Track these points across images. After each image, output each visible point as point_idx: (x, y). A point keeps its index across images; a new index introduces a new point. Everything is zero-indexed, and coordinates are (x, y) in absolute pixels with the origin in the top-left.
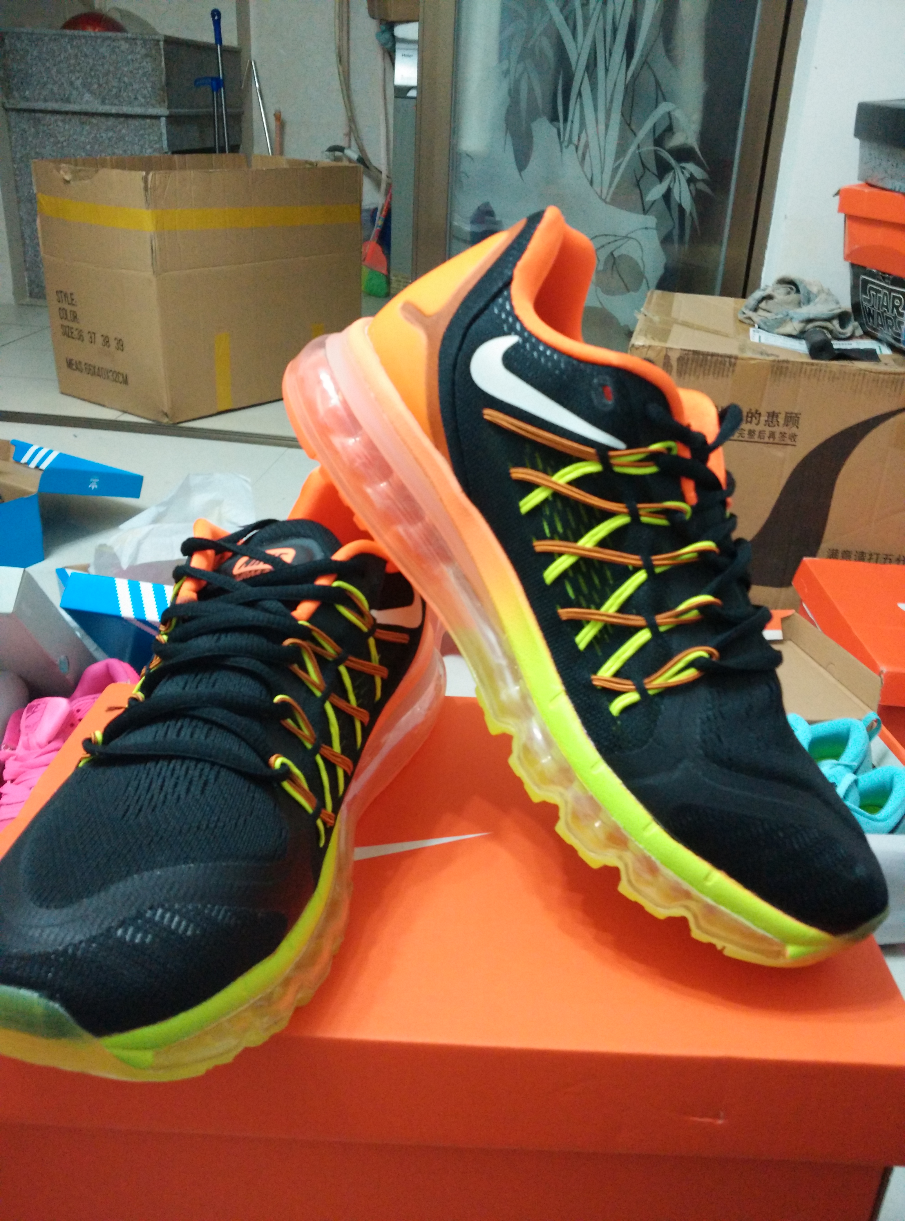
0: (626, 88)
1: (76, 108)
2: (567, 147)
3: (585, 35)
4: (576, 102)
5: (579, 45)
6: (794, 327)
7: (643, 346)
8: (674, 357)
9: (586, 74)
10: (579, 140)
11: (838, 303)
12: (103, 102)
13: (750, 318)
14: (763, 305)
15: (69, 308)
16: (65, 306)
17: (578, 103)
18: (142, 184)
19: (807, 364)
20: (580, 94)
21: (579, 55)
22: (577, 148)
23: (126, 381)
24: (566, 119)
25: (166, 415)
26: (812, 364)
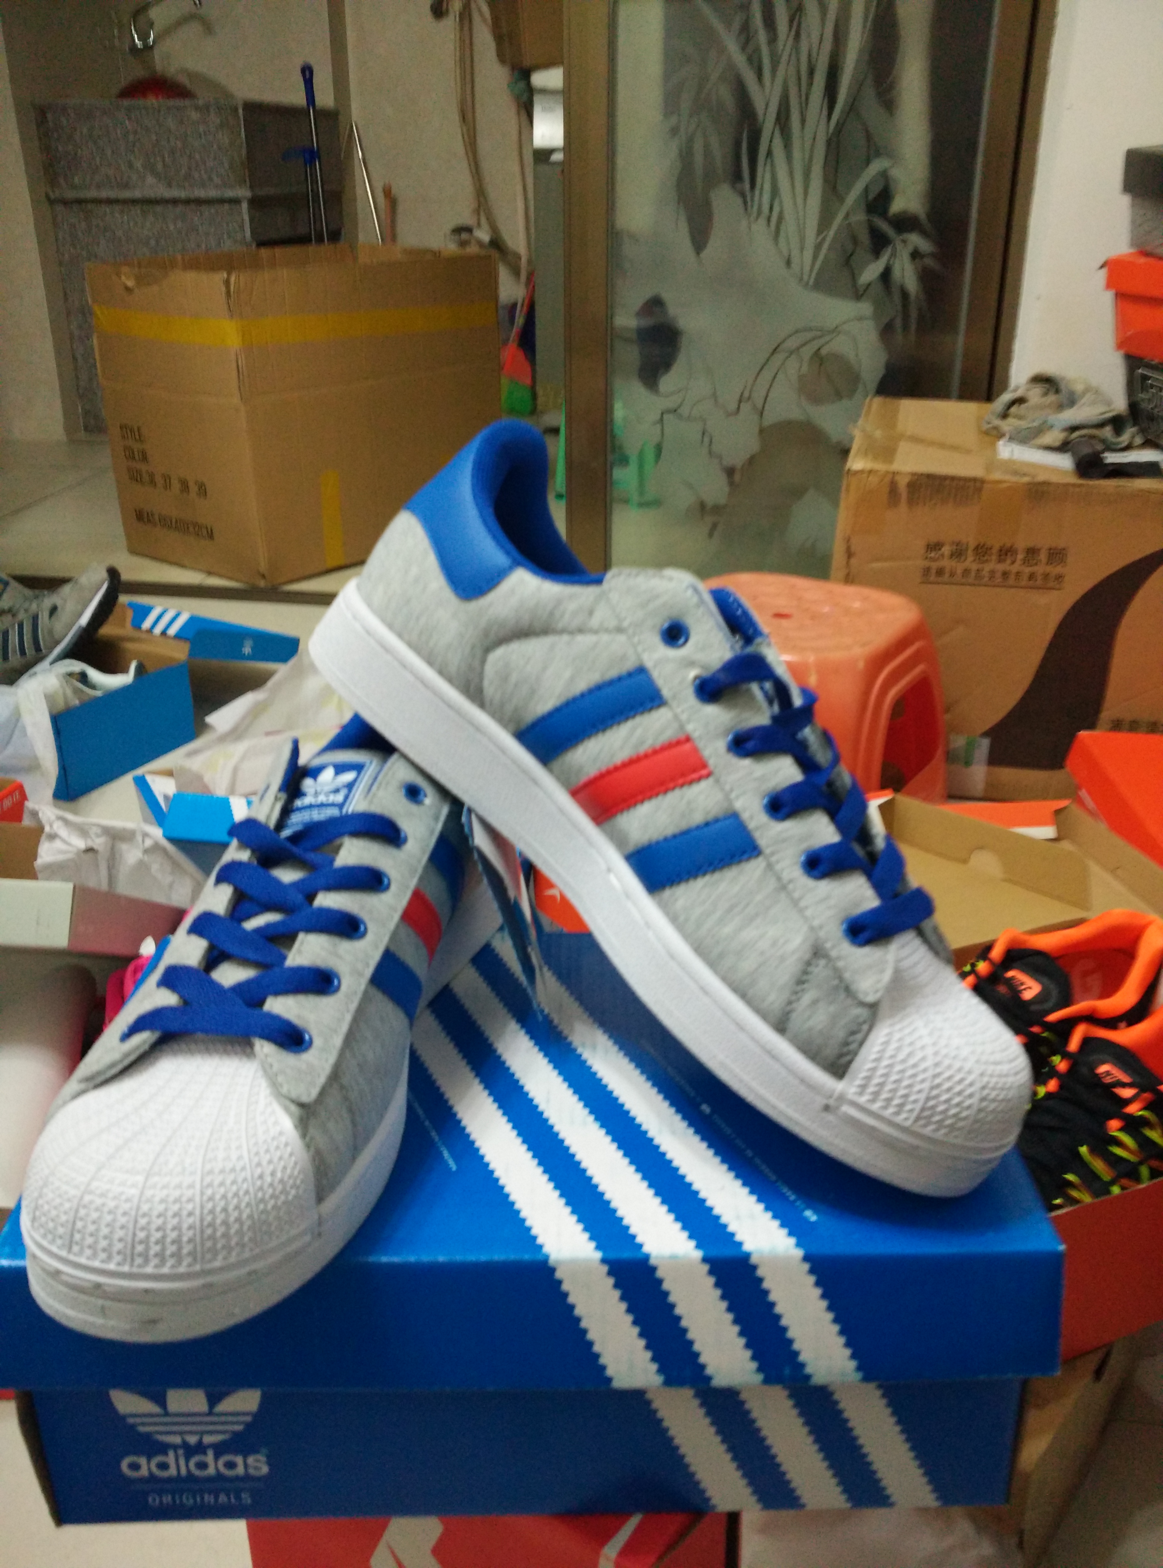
0: (829, 143)
1: (137, 194)
2: (756, 220)
3: (773, 81)
4: (765, 164)
5: (767, 91)
6: (1054, 437)
7: (862, 472)
8: (902, 483)
9: (777, 128)
10: (771, 209)
11: (1109, 403)
12: (170, 185)
13: (996, 428)
14: (1013, 410)
15: (136, 446)
16: (130, 443)
17: (768, 165)
18: (224, 289)
19: (1074, 485)
20: (769, 153)
21: (767, 105)
22: (769, 220)
23: (211, 536)
24: (753, 185)
25: (263, 576)
26: (1080, 486)
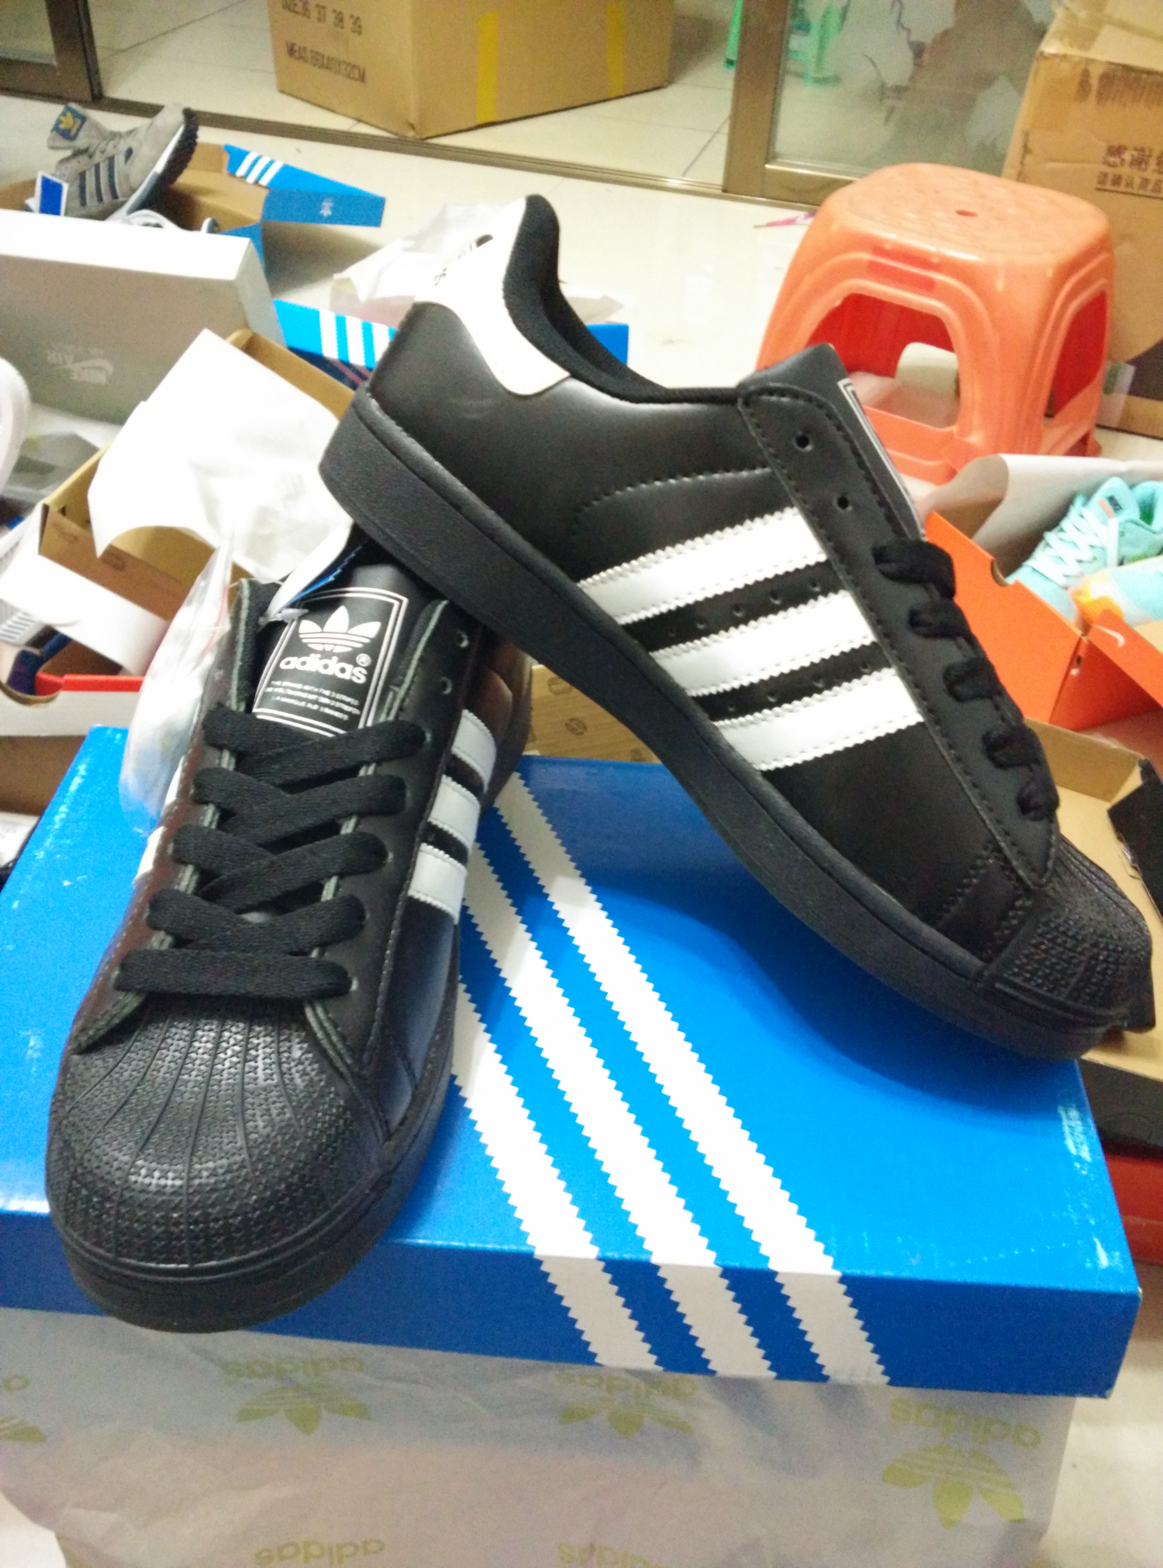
7: (1055, 56)
8: (1096, 72)
23: (362, 78)
25: (412, 127)
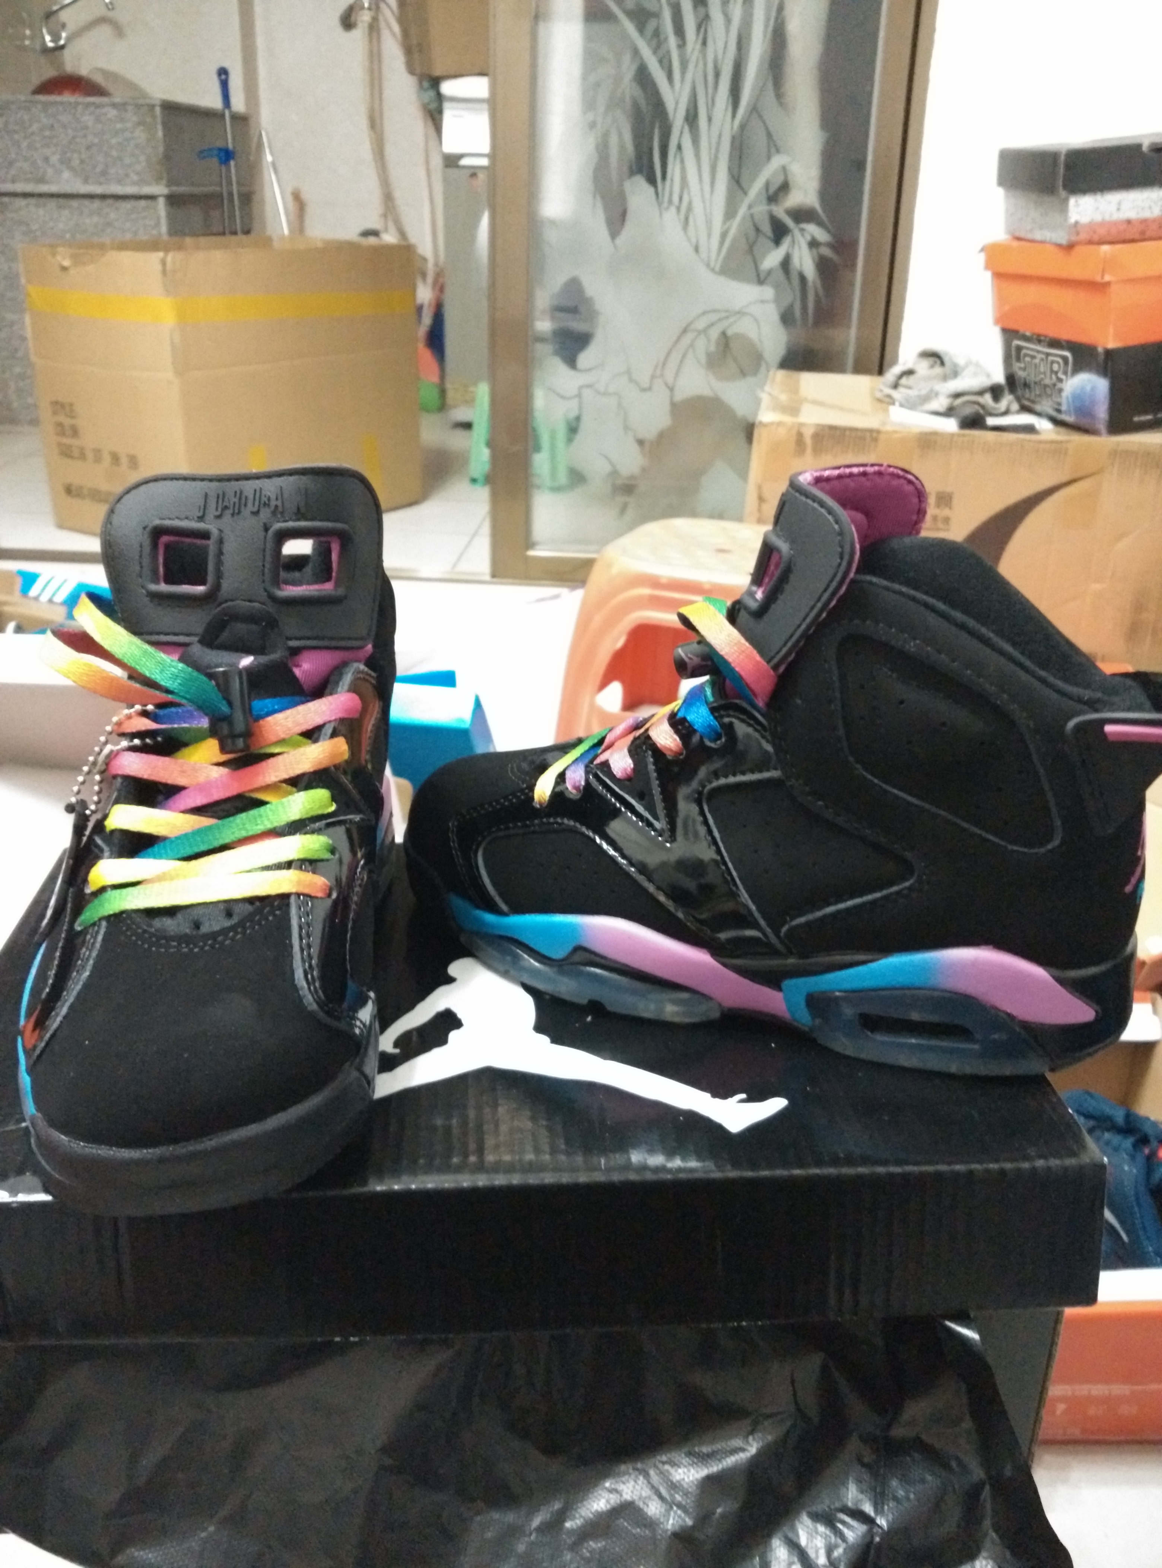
0: (733, 139)
2: (667, 209)
3: (682, 82)
4: (675, 158)
5: (677, 91)
6: (942, 403)
7: (772, 423)
8: (808, 433)
9: (686, 125)
10: (681, 198)
12: (86, 181)
13: (889, 396)
14: (904, 381)
15: (67, 421)
16: (61, 418)
17: (678, 156)
18: (159, 267)
20: (679, 147)
21: (677, 103)
22: (678, 209)
24: (664, 177)
